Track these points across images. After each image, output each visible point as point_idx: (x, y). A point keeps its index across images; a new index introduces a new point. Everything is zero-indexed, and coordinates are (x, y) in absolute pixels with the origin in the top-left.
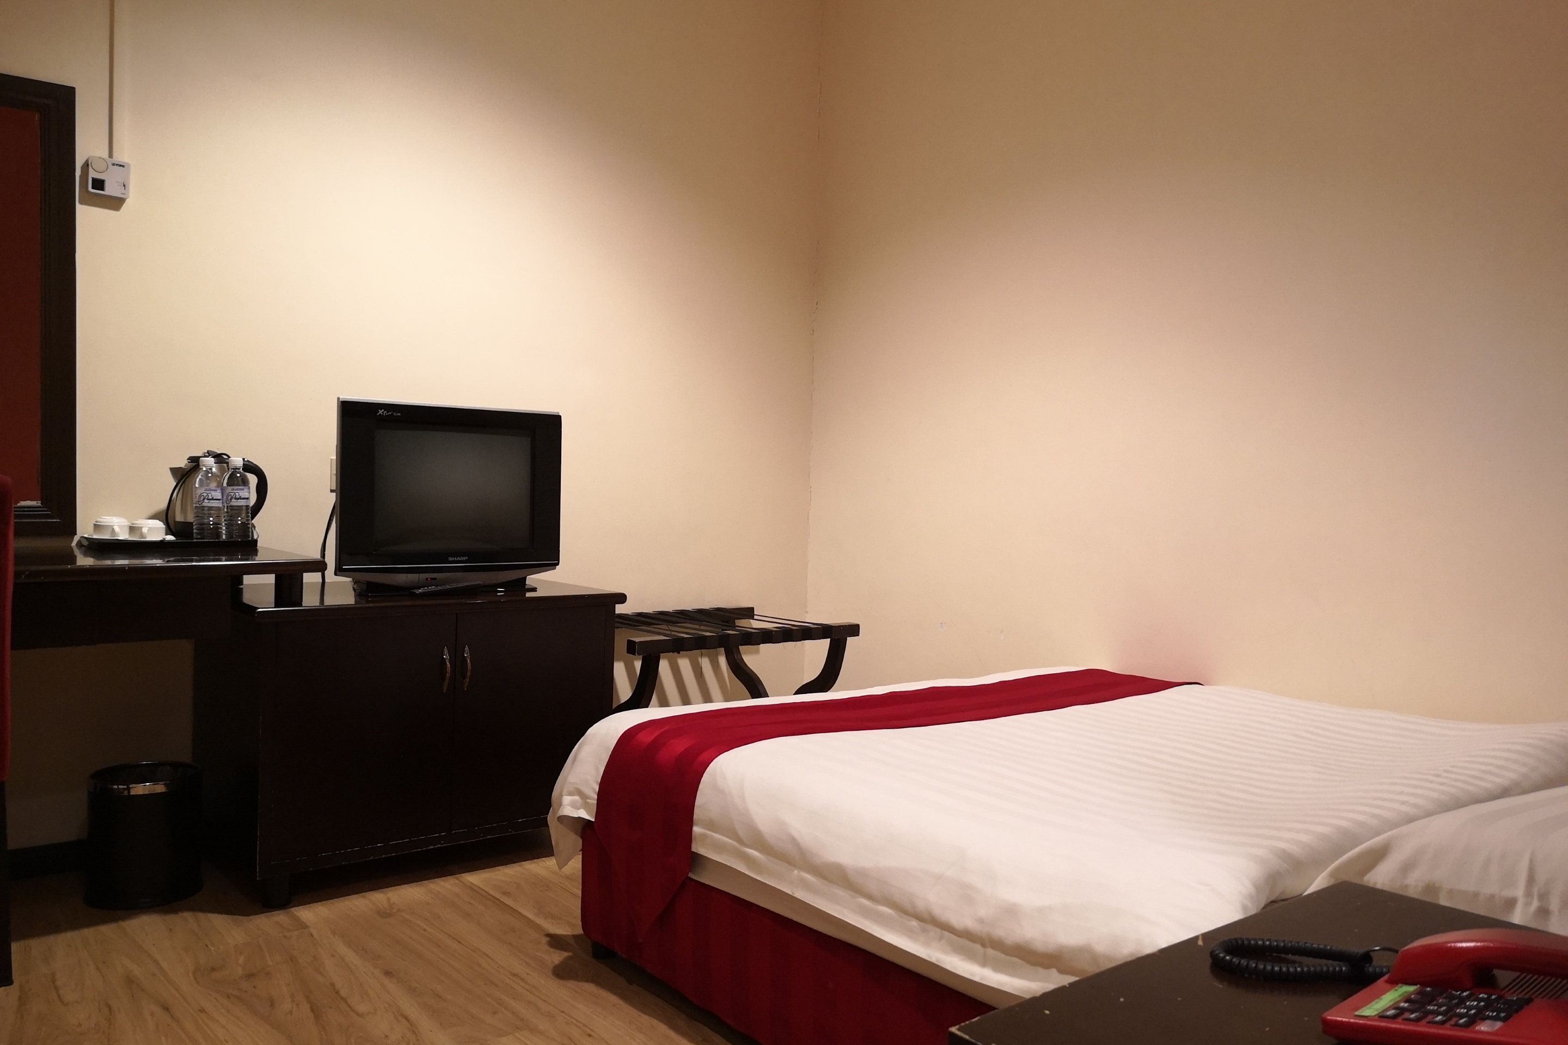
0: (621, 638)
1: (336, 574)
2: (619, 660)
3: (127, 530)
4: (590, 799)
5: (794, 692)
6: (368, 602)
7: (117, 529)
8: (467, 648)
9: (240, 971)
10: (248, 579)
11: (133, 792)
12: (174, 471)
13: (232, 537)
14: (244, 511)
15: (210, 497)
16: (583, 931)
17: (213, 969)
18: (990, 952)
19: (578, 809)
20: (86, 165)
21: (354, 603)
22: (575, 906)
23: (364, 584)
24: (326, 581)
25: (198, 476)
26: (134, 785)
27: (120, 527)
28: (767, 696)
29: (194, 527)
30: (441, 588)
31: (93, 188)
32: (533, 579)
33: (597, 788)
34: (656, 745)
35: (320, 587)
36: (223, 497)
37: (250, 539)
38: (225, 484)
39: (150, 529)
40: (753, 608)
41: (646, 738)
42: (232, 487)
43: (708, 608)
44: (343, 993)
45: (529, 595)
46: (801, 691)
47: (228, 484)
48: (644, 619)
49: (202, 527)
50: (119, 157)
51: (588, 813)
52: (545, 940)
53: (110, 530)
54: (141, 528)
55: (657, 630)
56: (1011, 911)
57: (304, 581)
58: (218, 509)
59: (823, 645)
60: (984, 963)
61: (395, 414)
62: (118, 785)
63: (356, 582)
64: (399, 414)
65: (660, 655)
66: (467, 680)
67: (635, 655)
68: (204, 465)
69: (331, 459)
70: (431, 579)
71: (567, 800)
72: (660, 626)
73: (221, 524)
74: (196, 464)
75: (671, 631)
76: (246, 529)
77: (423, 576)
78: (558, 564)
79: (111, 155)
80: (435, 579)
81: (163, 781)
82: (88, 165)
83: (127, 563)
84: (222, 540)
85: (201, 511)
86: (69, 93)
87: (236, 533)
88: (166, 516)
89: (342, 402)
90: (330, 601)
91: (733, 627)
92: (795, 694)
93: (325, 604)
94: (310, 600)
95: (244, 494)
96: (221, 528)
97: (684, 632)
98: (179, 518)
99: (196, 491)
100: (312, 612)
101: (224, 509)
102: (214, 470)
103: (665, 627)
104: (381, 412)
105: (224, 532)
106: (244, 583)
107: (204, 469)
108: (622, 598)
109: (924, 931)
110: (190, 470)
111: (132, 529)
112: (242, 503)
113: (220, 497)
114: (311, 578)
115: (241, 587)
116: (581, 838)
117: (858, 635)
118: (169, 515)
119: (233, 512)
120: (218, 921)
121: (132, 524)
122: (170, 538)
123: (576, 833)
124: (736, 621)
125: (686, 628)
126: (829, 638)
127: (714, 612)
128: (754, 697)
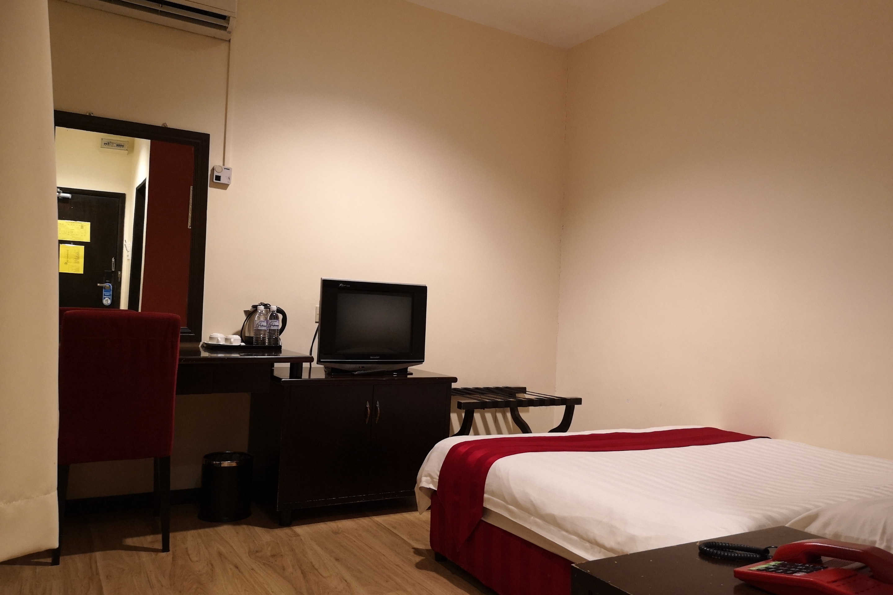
0: (454, 400)
1: (317, 364)
2: (454, 412)
3: (224, 340)
4: (435, 479)
5: (549, 431)
6: (332, 378)
7: (219, 339)
8: (378, 403)
9: (269, 554)
10: (276, 365)
11: (222, 466)
12: (246, 312)
13: (270, 344)
14: (276, 332)
15: (261, 325)
16: (431, 547)
17: (257, 552)
19: (429, 484)
20: (213, 169)
21: (324, 378)
22: (427, 535)
23: (329, 368)
24: (312, 366)
25: (256, 315)
26: (223, 462)
27: (221, 338)
28: (531, 432)
29: (254, 339)
30: (366, 372)
31: (215, 180)
32: (411, 369)
33: (438, 473)
34: (467, 454)
35: (309, 370)
36: (267, 325)
37: (278, 345)
38: (268, 319)
39: (235, 340)
40: (525, 388)
42: (271, 320)
43: (501, 387)
44: (316, 567)
45: (409, 376)
46: (552, 431)
47: (270, 319)
48: (467, 391)
49: (258, 339)
50: (227, 166)
51: (435, 486)
52: (412, 550)
53: (217, 340)
54: (231, 339)
55: (473, 397)
57: (303, 366)
58: (265, 330)
59: (561, 410)
61: (347, 286)
62: (216, 461)
63: (325, 367)
64: (349, 286)
65: (474, 410)
66: (378, 418)
67: (461, 409)
68: (259, 310)
69: (316, 307)
70: (362, 367)
71: (424, 479)
72: (475, 395)
73: (265, 338)
74: (255, 309)
75: (481, 398)
76: (277, 340)
77: (358, 365)
78: (423, 361)
79: (224, 165)
80: (364, 367)
81: (236, 461)
82: (214, 169)
83: (224, 356)
84: (266, 345)
85: (258, 331)
86: (208, 136)
87: (272, 342)
88: (241, 333)
89: (323, 280)
90: (313, 377)
91: (515, 397)
92: (548, 432)
93: (311, 378)
94: (305, 376)
95: (276, 324)
96: (266, 340)
97: (487, 399)
98: (247, 334)
99: (255, 322)
100: (306, 381)
101: (267, 331)
102: (263, 312)
103: (478, 396)
104: (341, 285)
105: (267, 342)
106: (275, 366)
107: (259, 311)
108: (455, 380)
109: (592, 548)
110: (253, 311)
111: (227, 340)
112: (275, 328)
113: (266, 325)
114: (306, 365)
115: (273, 368)
116: (431, 499)
117: (581, 404)
118: (242, 333)
119: (272, 332)
120: (259, 530)
121: (227, 337)
122: (243, 344)
123: (428, 497)
124: (516, 394)
125: (489, 397)
126: (565, 405)
127: (504, 389)
128: (524, 433)
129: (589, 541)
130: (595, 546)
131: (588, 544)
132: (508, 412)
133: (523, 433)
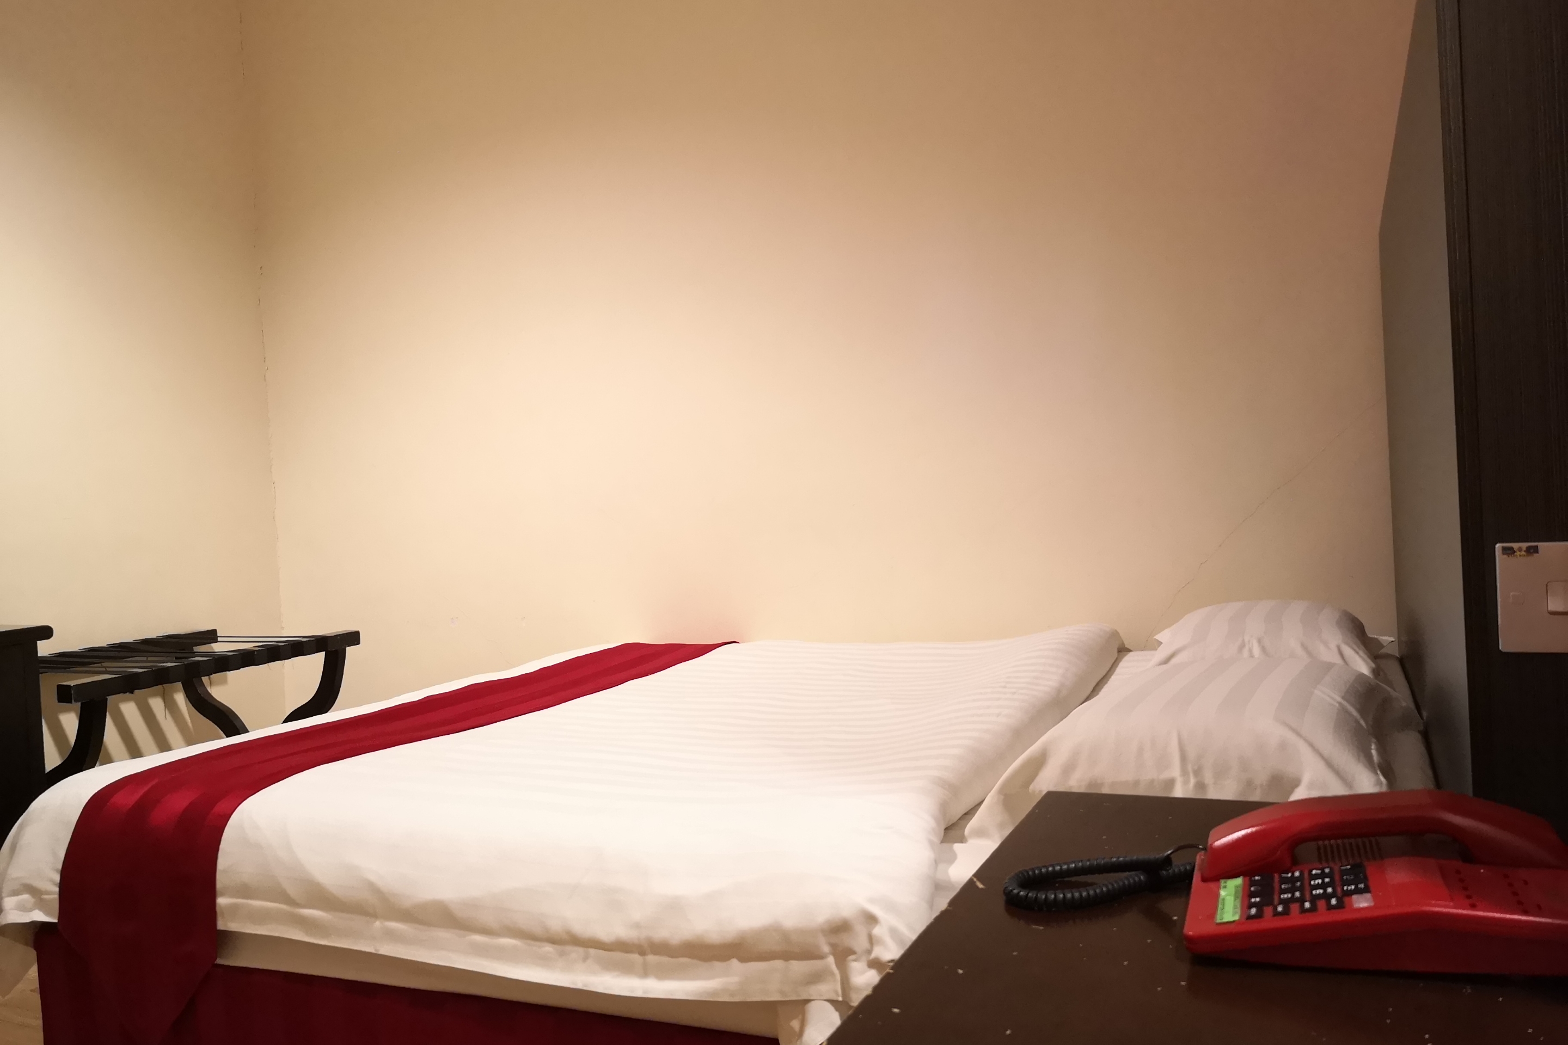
0: (48, 685)
4: (47, 894)
5: (283, 720)
18: (651, 958)
19: (31, 910)
28: (247, 731)
33: (57, 878)
34: (142, 808)
40: (215, 631)
41: (127, 800)
43: (154, 636)
46: (288, 720)
51: (47, 913)
55: (93, 669)
56: (675, 906)
59: (317, 660)
60: (645, 972)
65: (107, 699)
67: (71, 703)
71: (10, 901)
75: (105, 667)
91: (191, 655)
92: (284, 722)
97: (136, 667)
108: (46, 632)
109: (562, 954)
116: (35, 949)
117: (358, 643)
123: (26, 944)
124: (194, 648)
125: (137, 662)
126: (323, 651)
127: (164, 640)
128: (228, 735)
129: (553, 940)
130: (569, 948)
131: (548, 948)
132: (176, 691)
133: (227, 737)
